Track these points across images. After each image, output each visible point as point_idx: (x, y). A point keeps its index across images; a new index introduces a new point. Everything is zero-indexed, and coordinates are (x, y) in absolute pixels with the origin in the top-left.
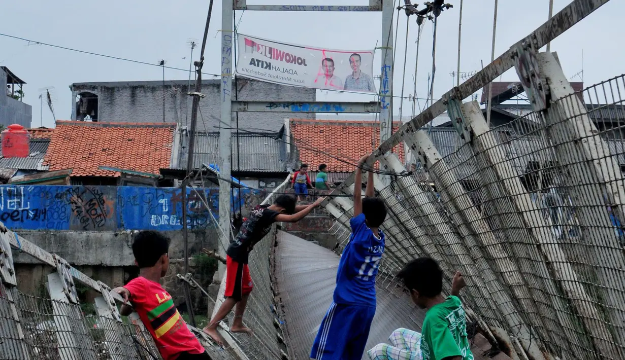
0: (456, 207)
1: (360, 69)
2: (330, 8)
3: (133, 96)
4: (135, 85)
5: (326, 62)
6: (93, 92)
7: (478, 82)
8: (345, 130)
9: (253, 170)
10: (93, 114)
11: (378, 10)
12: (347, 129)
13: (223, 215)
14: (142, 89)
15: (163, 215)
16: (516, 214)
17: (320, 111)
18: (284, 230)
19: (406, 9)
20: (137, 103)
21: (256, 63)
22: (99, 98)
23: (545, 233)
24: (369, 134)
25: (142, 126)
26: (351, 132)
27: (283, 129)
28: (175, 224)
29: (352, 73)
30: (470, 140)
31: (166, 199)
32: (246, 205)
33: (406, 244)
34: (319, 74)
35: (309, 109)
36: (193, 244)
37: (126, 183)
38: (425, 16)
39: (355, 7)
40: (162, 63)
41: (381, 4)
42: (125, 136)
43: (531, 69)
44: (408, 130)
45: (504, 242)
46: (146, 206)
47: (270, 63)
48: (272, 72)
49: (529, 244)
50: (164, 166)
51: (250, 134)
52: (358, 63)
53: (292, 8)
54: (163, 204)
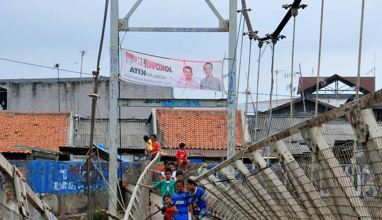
0: (303, 189)
1: (212, 74)
2: (190, 30)
3: (34, 89)
4: (35, 82)
5: (186, 70)
6: (4, 87)
7: (322, 120)
8: (197, 117)
9: (130, 148)
10: (3, 104)
11: (226, 31)
12: (199, 116)
13: (112, 183)
14: (41, 85)
15: (63, 182)
16: (345, 198)
17: (183, 106)
18: (155, 193)
19: (250, 35)
20: (37, 95)
21: (135, 70)
22: (8, 91)
23: (363, 210)
24: (215, 120)
25: (44, 114)
26: (202, 119)
27: (151, 117)
28: (72, 188)
29: (206, 77)
30: (316, 152)
31: (66, 170)
32: (126, 174)
33: (262, 209)
34: (181, 78)
35: (175, 104)
36: (86, 203)
37: (35, 158)
38: (264, 41)
39: (209, 29)
40: (57, 66)
41: (228, 26)
42: (31, 121)
43: (357, 119)
44: (272, 140)
45: (336, 214)
46: (50, 176)
47: (145, 71)
48: (146, 77)
49: (353, 216)
50: (62, 144)
51: (127, 121)
52: (211, 70)
53: (162, 29)
54: (63, 173)
